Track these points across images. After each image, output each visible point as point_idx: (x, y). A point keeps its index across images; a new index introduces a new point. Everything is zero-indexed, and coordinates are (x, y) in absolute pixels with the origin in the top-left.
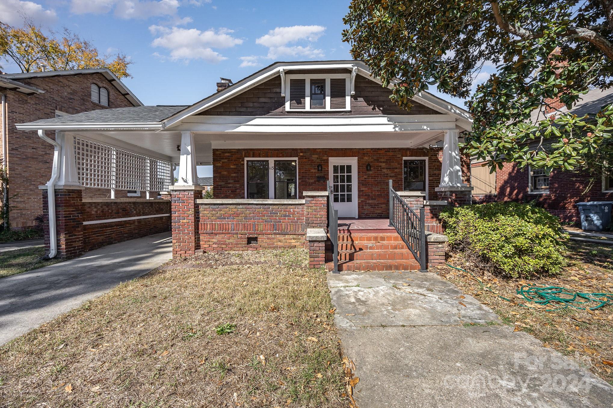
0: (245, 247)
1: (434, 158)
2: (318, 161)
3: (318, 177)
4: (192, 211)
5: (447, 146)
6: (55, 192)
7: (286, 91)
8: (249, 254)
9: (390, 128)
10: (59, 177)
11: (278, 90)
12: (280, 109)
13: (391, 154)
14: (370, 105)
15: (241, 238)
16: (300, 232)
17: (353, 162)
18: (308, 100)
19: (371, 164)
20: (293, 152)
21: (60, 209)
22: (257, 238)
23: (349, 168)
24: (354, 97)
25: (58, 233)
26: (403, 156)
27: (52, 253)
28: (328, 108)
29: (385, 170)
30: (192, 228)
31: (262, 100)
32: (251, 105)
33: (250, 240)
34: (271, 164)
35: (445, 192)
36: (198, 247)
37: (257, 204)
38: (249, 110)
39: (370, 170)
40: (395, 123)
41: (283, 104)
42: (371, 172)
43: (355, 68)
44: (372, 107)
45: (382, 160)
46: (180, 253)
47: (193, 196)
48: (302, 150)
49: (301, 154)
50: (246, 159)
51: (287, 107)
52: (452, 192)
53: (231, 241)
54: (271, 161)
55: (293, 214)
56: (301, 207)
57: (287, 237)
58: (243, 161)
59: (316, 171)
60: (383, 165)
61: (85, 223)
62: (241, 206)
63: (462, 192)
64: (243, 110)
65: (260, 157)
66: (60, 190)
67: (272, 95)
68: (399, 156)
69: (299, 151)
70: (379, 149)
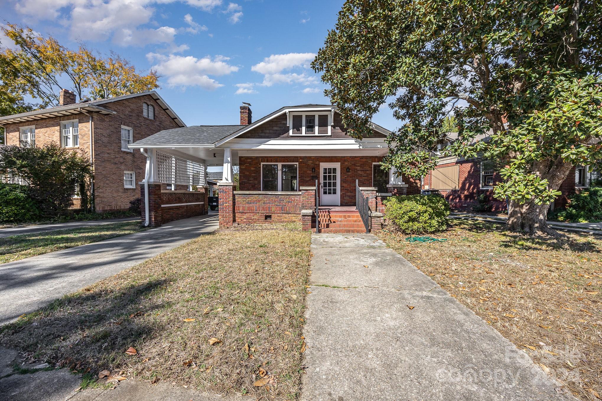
0: (264, 221)
2: (313, 165)
3: (312, 176)
4: (231, 199)
6: (148, 186)
7: (290, 123)
8: (266, 225)
9: (356, 147)
10: (150, 177)
11: (285, 122)
12: (286, 135)
13: (364, 160)
14: (343, 132)
15: (261, 216)
16: (298, 212)
17: (337, 166)
18: (304, 128)
19: (350, 167)
20: (295, 159)
21: (151, 196)
22: (271, 216)
23: (335, 170)
24: (333, 127)
25: (150, 211)
26: (373, 162)
27: (147, 223)
28: (317, 134)
29: (359, 172)
30: (231, 209)
31: (275, 128)
32: (268, 131)
33: (268, 217)
34: (280, 167)
36: (234, 221)
37: (271, 195)
38: (267, 135)
39: (349, 172)
40: (360, 143)
41: (288, 131)
42: (350, 173)
43: (333, 109)
44: (345, 133)
45: (358, 165)
47: (232, 189)
48: (301, 158)
49: (301, 160)
50: (262, 163)
51: (291, 133)
52: (394, 188)
53: (255, 217)
54: (280, 165)
55: (294, 201)
56: (299, 196)
57: (290, 215)
58: (260, 165)
59: (311, 172)
60: (358, 168)
61: (162, 206)
62: (261, 196)
63: (401, 188)
65: (272, 162)
66: (151, 185)
67: (281, 125)
68: (370, 162)
69: (299, 158)
70: (355, 157)
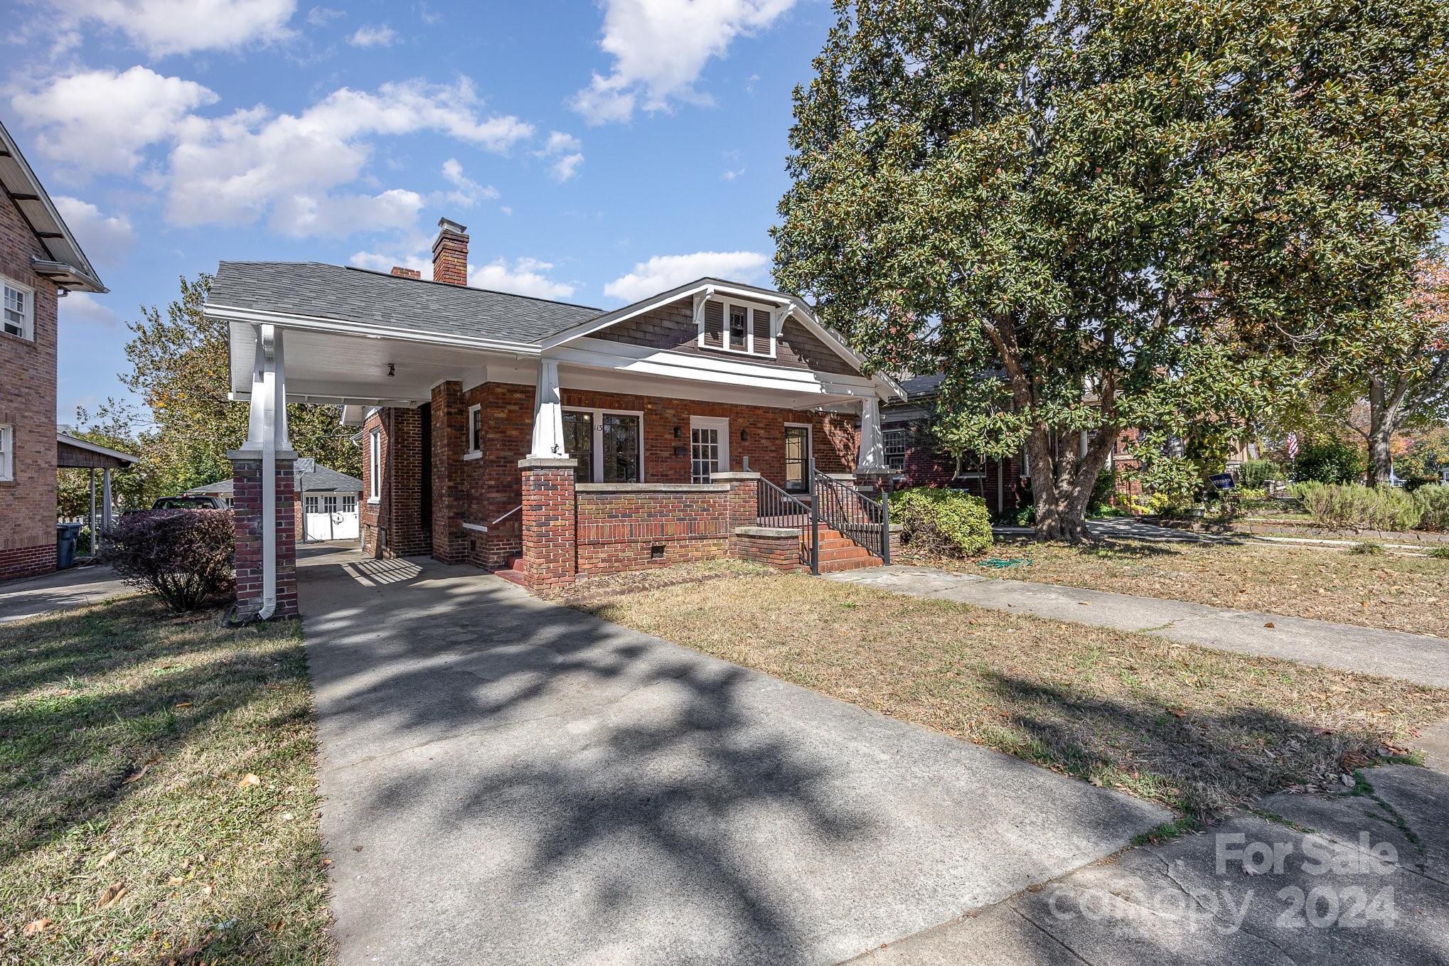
0: (648, 562)
1: (818, 426)
2: (675, 420)
3: (675, 449)
4: (569, 504)
5: (868, 416)
6: (277, 467)
7: (699, 317)
9: (816, 389)
11: (688, 313)
12: (691, 343)
13: (770, 416)
14: (796, 354)
15: (642, 548)
16: (722, 534)
17: (721, 425)
18: (726, 335)
19: (747, 430)
20: (637, 402)
22: (663, 547)
23: (715, 433)
24: (780, 340)
26: (784, 420)
27: (269, 608)
28: (751, 352)
29: (763, 441)
31: (666, 324)
33: (658, 550)
34: (598, 422)
35: (869, 475)
37: (666, 492)
38: (648, 337)
39: (746, 440)
40: (824, 383)
41: (694, 335)
42: (746, 444)
43: (792, 306)
44: (798, 357)
45: (761, 425)
46: (549, 581)
47: (572, 478)
48: (651, 400)
49: (649, 406)
51: (701, 340)
52: (878, 475)
53: (628, 554)
54: (599, 413)
55: (713, 506)
56: (723, 495)
57: (705, 542)
59: (672, 437)
60: (762, 432)
64: (639, 335)
65: (580, 405)
66: (285, 463)
67: (680, 319)
68: (780, 420)
69: (646, 400)
70: (756, 408)
